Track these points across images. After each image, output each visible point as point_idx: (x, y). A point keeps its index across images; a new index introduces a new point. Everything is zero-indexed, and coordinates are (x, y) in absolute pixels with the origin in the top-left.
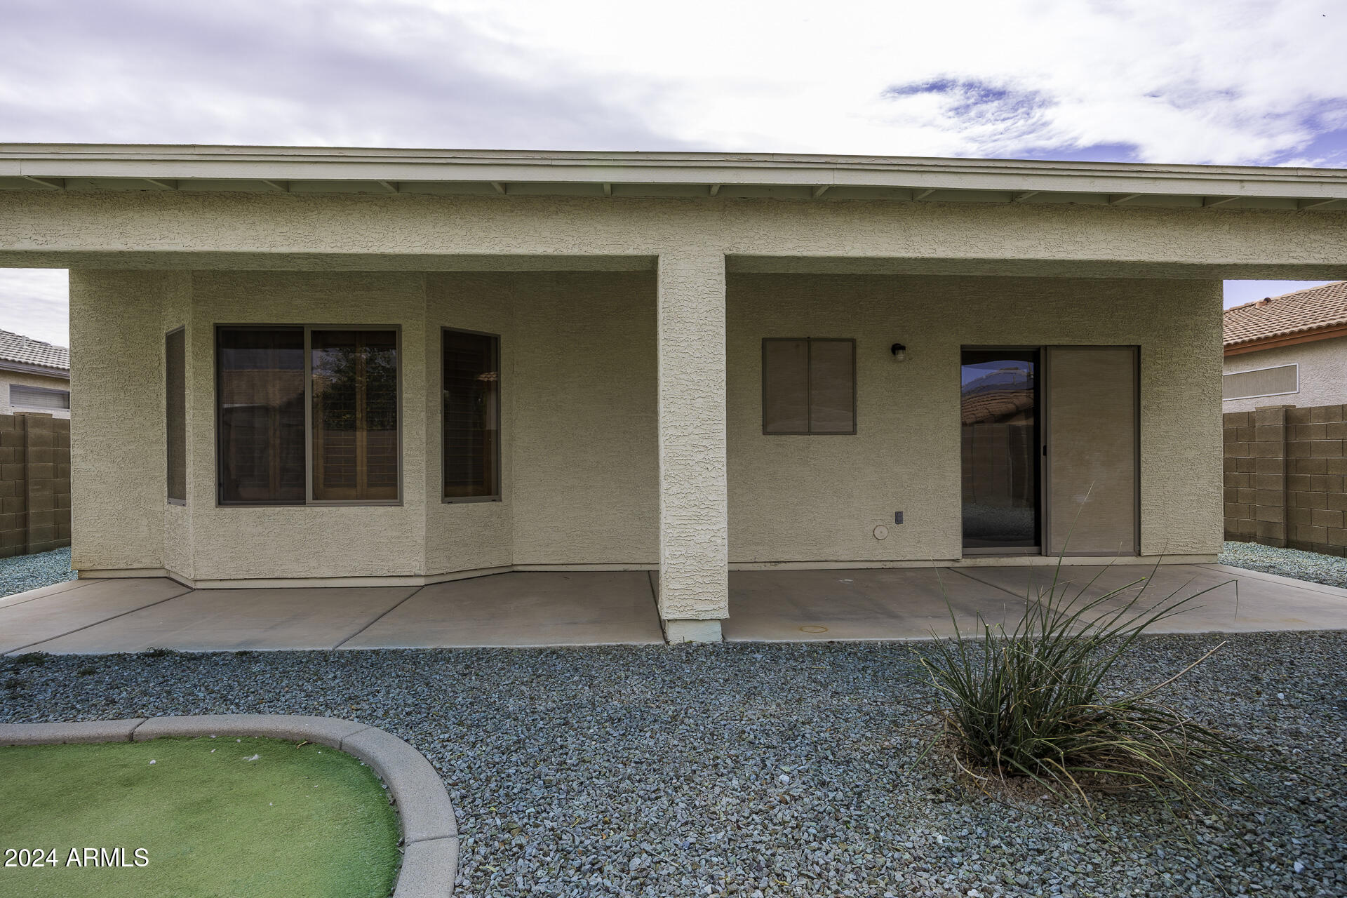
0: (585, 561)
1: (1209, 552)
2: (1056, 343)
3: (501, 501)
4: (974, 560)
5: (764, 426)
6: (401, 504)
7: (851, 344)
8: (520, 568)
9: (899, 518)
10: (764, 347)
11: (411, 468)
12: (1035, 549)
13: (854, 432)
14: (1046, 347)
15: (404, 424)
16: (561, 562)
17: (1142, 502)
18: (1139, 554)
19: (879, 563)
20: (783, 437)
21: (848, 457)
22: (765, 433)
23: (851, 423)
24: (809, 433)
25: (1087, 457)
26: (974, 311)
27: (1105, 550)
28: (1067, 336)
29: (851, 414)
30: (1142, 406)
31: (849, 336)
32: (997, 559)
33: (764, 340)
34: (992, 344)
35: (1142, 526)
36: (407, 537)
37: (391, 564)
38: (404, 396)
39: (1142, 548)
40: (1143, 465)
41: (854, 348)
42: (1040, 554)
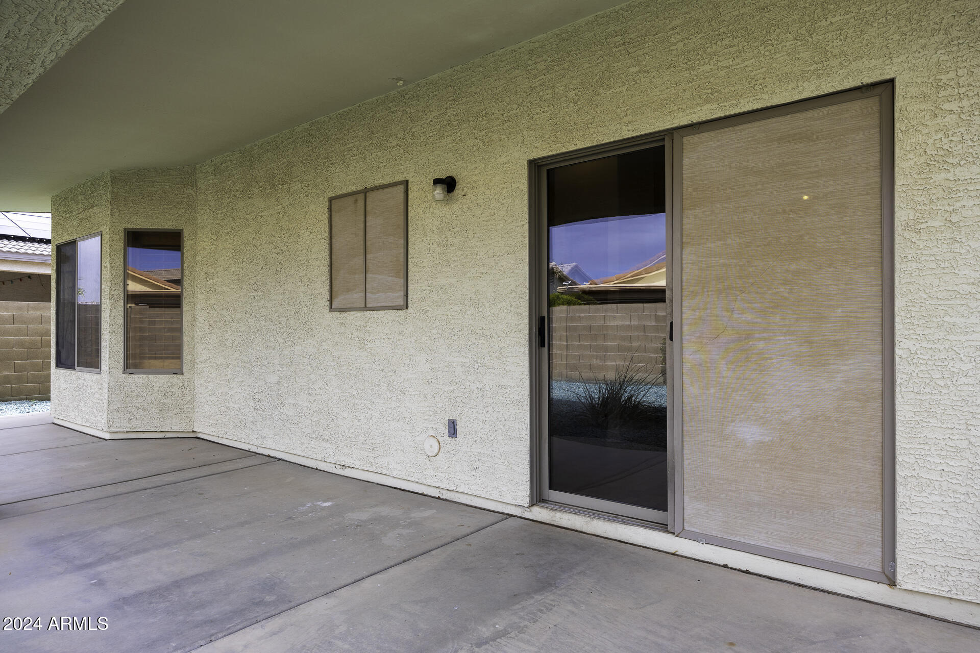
0: (226, 436)
2: (684, 121)
3: (183, 374)
4: (551, 513)
6: (99, 372)
8: (200, 435)
9: (452, 429)
11: (104, 344)
13: (406, 306)
14: (670, 132)
17: (899, 458)
18: (892, 583)
19: (435, 489)
21: (399, 340)
23: (402, 293)
24: (365, 308)
25: (761, 345)
26: (545, 101)
27: (803, 552)
28: (707, 101)
29: (402, 282)
30: (897, 223)
31: (401, 178)
32: (588, 519)
34: (574, 148)
35: (900, 517)
36: (102, 400)
37: (96, 420)
39: (899, 570)
40: (901, 369)
41: (407, 192)
42: (666, 527)
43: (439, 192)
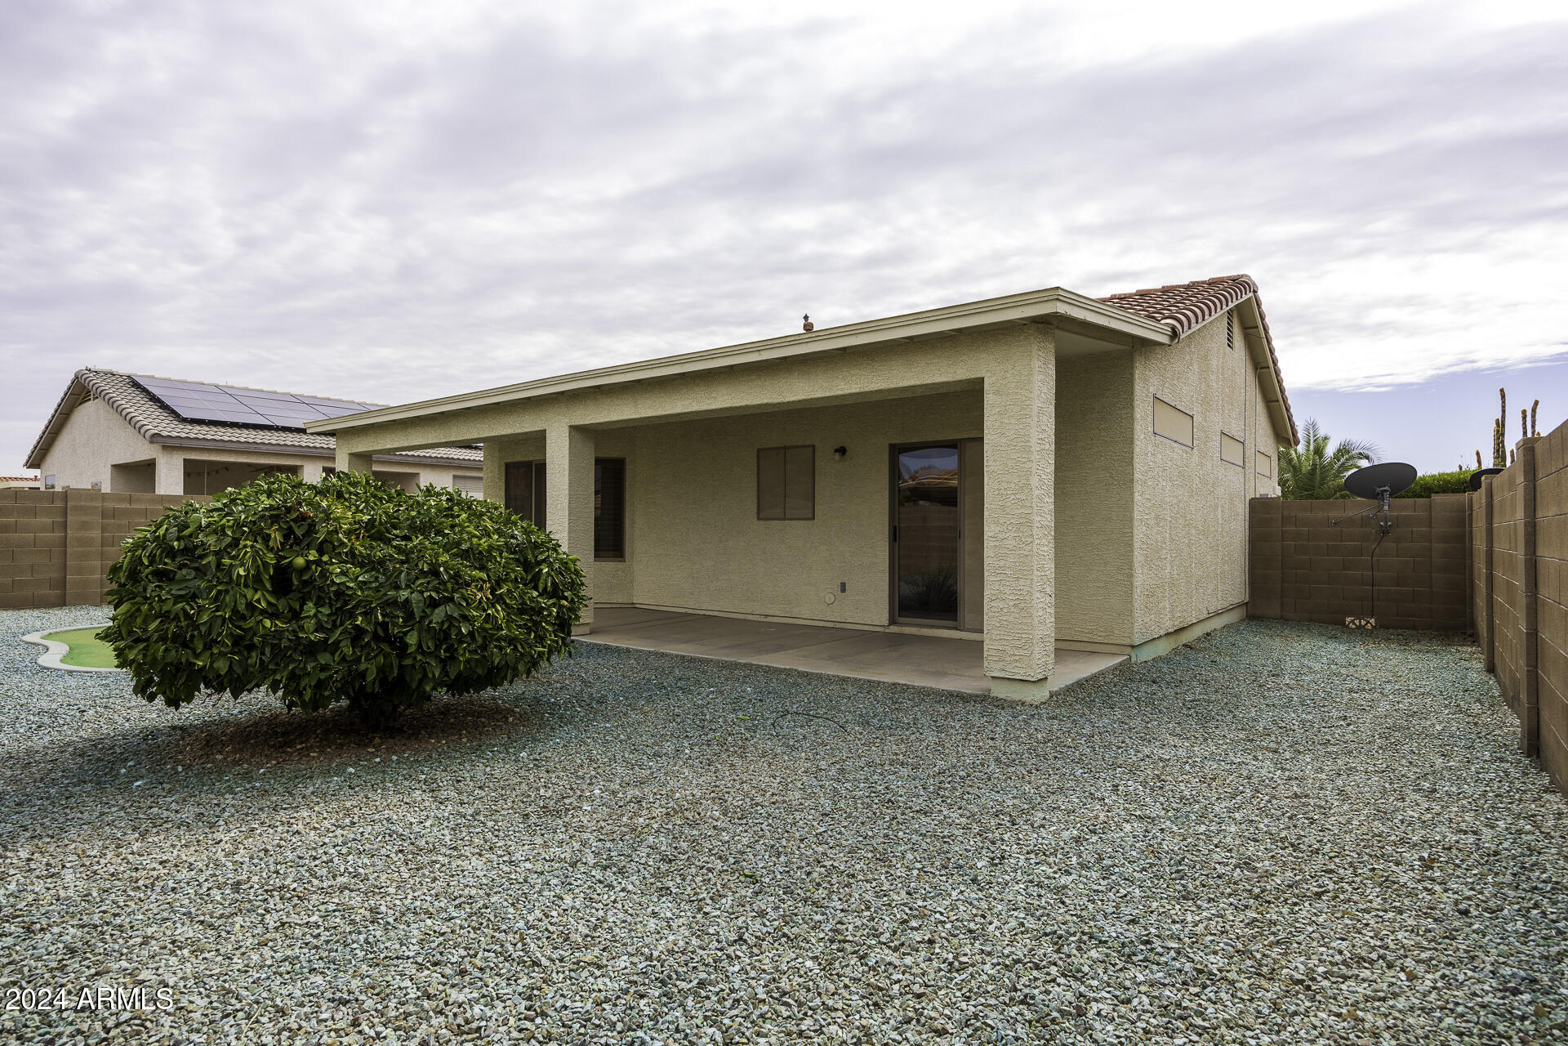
0: (665, 604)
1: (1116, 642)
2: (966, 437)
3: (625, 562)
4: (900, 628)
5: (758, 513)
7: (811, 449)
8: (638, 606)
9: (843, 588)
10: (758, 456)
13: (813, 518)
14: (960, 440)
16: (655, 603)
19: (831, 623)
20: (769, 522)
21: (808, 538)
22: (759, 519)
23: (811, 511)
24: (785, 519)
26: (898, 414)
29: (810, 504)
31: (808, 443)
32: (919, 629)
33: (759, 450)
34: (913, 441)
41: (814, 452)
42: (956, 628)
43: (837, 456)
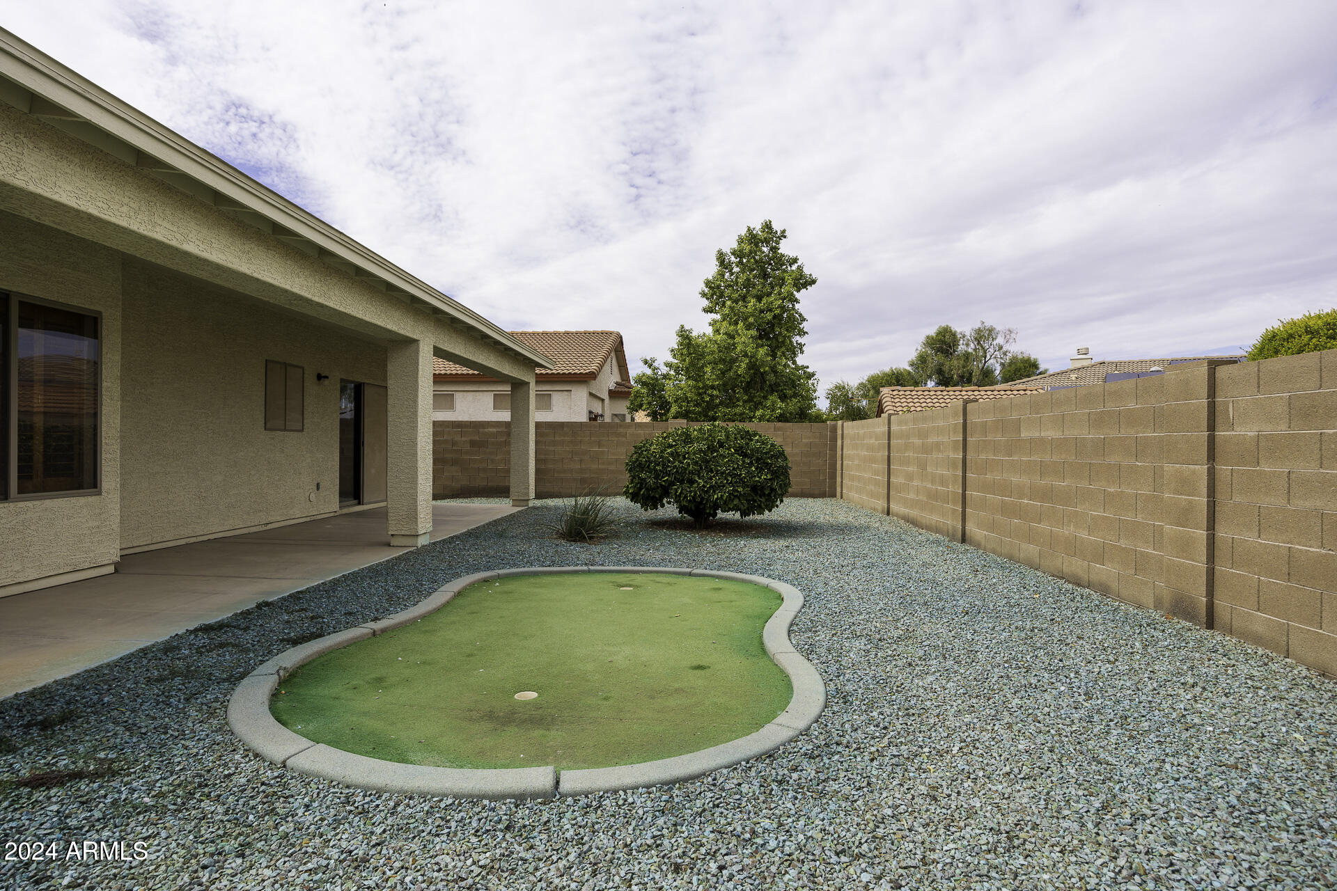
0: (165, 539)
4: (343, 510)
5: (266, 425)
6: (100, 494)
7: (302, 370)
9: (318, 485)
10: (266, 367)
11: (108, 456)
12: (356, 501)
13: (302, 430)
14: (364, 384)
15: (103, 412)
16: (148, 542)
19: (310, 517)
20: (272, 433)
22: (266, 431)
23: (302, 424)
24: (285, 430)
29: (302, 418)
31: (301, 365)
33: (266, 361)
36: (106, 526)
37: (92, 555)
38: (104, 384)
42: (359, 504)
